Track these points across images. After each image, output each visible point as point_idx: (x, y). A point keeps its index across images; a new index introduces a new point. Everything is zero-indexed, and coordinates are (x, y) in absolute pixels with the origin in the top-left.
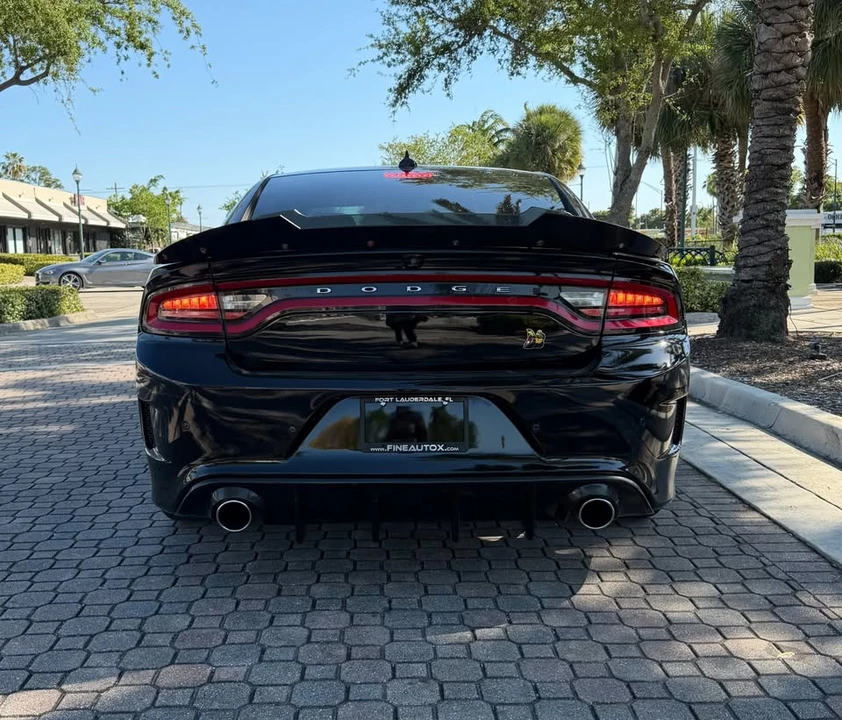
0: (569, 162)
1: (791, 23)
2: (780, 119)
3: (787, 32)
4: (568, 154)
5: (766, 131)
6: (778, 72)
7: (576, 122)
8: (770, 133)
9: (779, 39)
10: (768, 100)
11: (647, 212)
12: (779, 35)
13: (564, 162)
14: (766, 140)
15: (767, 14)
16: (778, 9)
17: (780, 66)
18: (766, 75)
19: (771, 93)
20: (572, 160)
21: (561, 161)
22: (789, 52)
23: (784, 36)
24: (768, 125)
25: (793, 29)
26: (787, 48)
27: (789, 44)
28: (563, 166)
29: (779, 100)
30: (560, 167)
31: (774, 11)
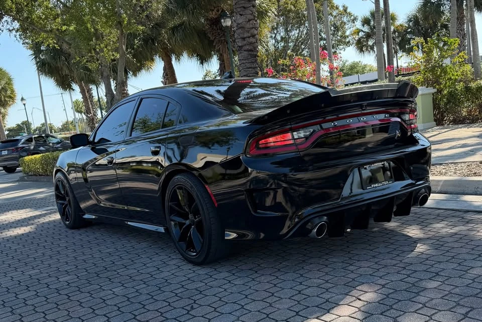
0: (11, 97)
1: (251, 14)
2: (252, 60)
3: (250, 18)
4: (9, 92)
5: (248, 65)
6: (249, 37)
7: (7, 74)
8: (250, 66)
9: (248, 22)
10: (247, 51)
11: (39, 125)
12: (247, 20)
13: (8, 97)
14: (249, 69)
15: (239, 10)
16: (244, 8)
17: (249, 35)
18: (244, 39)
19: (247, 47)
20: (12, 96)
21: (5, 97)
22: (253, 28)
23: (249, 20)
24: (249, 63)
25: (252, 17)
26: (251, 26)
27: (252, 24)
28: (7, 99)
29: (251, 50)
30: (5, 100)
31: (243, 9)
